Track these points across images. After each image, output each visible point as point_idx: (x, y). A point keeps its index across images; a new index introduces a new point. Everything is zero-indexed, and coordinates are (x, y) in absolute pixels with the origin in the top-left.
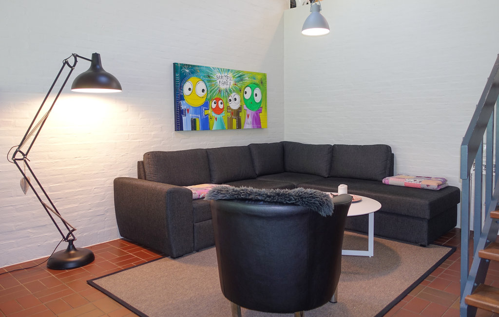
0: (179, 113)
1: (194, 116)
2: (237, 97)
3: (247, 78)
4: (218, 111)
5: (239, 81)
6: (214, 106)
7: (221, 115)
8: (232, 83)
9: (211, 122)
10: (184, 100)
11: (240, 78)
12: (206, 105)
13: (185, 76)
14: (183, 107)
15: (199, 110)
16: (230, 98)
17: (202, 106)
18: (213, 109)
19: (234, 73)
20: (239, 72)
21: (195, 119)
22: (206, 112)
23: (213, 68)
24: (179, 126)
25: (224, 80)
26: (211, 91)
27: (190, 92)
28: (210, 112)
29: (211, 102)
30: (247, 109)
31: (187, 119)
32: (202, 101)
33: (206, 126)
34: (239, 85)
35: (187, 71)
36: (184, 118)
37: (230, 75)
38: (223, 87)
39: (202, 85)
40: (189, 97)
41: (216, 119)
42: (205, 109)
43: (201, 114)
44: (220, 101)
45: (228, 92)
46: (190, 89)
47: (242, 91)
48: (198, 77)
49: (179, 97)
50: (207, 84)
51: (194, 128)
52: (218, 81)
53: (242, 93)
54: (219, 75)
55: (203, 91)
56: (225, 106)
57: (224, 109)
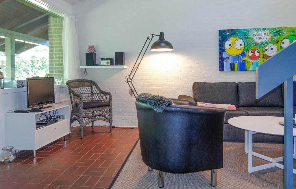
0: (222, 60)
1: (233, 62)
2: (273, 47)
3: (285, 33)
4: (254, 57)
5: (276, 36)
6: (250, 54)
7: (257, 61)
8: (269, 37)
9: (247, 65)
10: (225, 52)
11: (278, 32)
12: (244, 54)
13: (227, 37)
14: (224, 56)
15: (237, 57)
16: (267, 48)
17: (240, 55)
18: (249, 56)
19: (270, 30)
20: (276, 29)
21: (234, 64)
22: (244, 59)
23: (250, 29)
24: (222, 68)
25: (261, 36)
26: (248, 45)
27: (230, 47)
28: (247, 59)
29: (247, 52)
31: (227, 64)
32: (241, 51)
33: (243, 67)
34: (276, 38)
35: (228, 34)
36: (225, 63)
37: (267, 32)
38: (259, 41)
39: (240, 41)
40: (229, 50)
41: (252, 63)
42: (242, 57)
43: (239, 60)
44: (256, 52)
45: (265, 44)
46: (230, 45)
47: (279, 43)
48: (237, 36)
49: (222, 50)
50: (245, 40)
51: (233, 68)
52: (255, 37)
53: (279, 44)
54: (255, 33)
55: (241, 45)
56: (261, 54)
57: (260, 57)
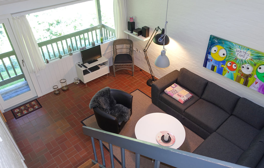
0: (207, 60)
1: (214, 64)
2: (250, 67)
4: (231, 68)
5: (256, 59)
6: (229, 65)
7: (233, 72)
8: (249, 58)
9: (224, 71)
10: (210, 54)
12: (224, 62)
13: (214, 43)
14: (209, 58)
15: (218, 63)
16: (244, 66)
17: (221, 62)
18: (227, 66)
19: (253, 53)
20: (258, 53)
21: (214, 66)
22: (222, 66)
24: (205, 65)
25: (243, 54)
26: (229, 57)
27: (215, 52)
28: (225, 67)
29: (227, 62)
30: (257, 78)
31: (209, 64)
32: (222, 60)
33: (220, 71)
34: (255, 61)
35: (216, 41)
36: (208, 63)
37: (249, 52)
38: (239, 57)
39: (224, 52)
40: (213, 54)
41: (228, 72)
42: (222, 64)
43: (219, 65)
44: (234, 65)
45: (243, 62)
46: (215, 51)
47: (257, 66)
48: (223, 46)
49: (208, 52)
50: (228, 52)
51: (213, 68)
52: (237, 53)
53: (256, 67)
54: (238, 49)
55: (224, 54)
56: (237, 68)
57: (236, 70)
